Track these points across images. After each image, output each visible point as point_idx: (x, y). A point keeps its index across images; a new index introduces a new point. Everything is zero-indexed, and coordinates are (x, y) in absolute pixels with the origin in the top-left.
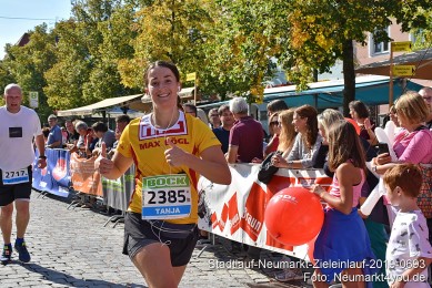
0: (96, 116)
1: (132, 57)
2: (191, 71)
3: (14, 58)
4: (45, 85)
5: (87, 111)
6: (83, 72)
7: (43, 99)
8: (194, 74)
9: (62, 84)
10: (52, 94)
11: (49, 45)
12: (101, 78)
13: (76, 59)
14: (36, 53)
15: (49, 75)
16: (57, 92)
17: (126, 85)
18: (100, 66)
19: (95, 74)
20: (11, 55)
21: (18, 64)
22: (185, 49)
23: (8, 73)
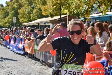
0: (36, 25)
1: (46, 5)
2: (66, 9)
3: (8, 6)
4: (19, 14)
5: (32, 24)
6: (31, 10)
7: (18, 19)
8: (67, 10)
9: (24, 14)
10: (21, 18)
11: (20, 1)
12: (37, 12)
13: (28, 6)
14: (16, 4)
15: (20, 11)
16: (22, 17)
17: (44, 14)
18: (36, 8)
19: (35, 11)
20: (7, 5)
21: (10, 8)
22: (64, 2)
23: (7, 11)
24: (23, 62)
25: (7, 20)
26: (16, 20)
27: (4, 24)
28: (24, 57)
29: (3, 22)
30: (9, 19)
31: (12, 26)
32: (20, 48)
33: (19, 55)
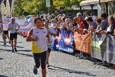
24: (76, 64)
25: (34, 4)
26: (49, 3)
27: (30, 9)
28: (74, 57)
29: (28, 7)
30: (37, 1)
31: (42, 12)
32: (68, 45)
33: (65, 54)
